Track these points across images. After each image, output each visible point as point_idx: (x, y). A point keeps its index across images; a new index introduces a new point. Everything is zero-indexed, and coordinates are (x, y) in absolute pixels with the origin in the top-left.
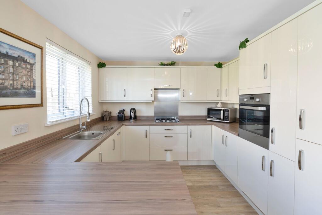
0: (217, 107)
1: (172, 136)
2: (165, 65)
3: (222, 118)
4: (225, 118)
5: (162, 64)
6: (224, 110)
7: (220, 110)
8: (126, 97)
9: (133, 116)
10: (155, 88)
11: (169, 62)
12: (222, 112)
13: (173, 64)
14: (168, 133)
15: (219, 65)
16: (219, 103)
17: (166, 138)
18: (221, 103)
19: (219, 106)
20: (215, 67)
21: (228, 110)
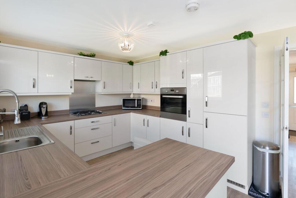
0: (130, 98)
1: (98, 127)
2: (85, 56)
3: (136, 106)
4: (139, 106)
5: (81, 54)
6: (137, 99)
7: (135, 100)
8: (36, 89)
9: (44, 112)
10: (75, 79)
11: (89, 53)
12: (136, 101)
13: (93, 56)
14: (94, 126)
15: (131, 63)
16: (131, 94)
17: (92, 130)
18: (133, 94)
19: (132, 97)
20: (128, 64)
21: (141, 99)
